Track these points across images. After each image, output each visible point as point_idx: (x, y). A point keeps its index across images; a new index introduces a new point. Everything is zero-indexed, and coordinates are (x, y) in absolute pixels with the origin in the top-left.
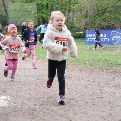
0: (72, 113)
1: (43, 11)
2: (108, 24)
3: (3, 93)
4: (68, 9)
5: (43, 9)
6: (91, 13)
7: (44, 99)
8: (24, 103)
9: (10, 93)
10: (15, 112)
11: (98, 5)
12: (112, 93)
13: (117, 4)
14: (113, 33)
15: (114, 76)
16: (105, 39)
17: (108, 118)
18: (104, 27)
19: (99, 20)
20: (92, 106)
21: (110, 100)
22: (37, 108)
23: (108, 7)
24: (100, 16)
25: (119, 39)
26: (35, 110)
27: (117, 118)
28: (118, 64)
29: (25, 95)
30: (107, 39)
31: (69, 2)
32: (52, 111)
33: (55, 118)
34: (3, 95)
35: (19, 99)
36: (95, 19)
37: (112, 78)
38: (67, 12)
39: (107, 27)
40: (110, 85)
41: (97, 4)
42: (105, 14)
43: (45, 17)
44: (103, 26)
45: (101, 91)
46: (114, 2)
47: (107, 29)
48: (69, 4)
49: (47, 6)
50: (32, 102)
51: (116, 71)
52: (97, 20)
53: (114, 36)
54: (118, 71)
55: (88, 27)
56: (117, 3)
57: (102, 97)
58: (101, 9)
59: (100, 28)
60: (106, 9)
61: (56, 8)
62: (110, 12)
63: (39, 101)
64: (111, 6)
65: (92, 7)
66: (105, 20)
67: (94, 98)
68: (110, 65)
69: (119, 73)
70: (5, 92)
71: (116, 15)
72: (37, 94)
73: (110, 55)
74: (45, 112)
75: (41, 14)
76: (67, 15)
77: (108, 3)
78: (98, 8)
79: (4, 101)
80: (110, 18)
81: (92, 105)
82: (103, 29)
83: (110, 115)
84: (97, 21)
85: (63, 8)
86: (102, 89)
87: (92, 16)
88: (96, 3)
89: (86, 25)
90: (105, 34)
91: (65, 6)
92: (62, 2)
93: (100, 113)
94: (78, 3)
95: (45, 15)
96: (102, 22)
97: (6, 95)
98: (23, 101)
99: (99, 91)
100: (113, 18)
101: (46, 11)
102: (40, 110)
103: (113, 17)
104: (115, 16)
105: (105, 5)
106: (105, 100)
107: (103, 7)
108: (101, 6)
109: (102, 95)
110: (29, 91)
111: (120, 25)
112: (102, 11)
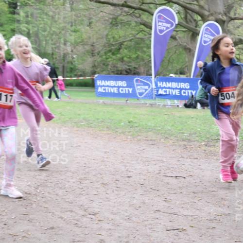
0: (86, 199)
2: (128, 66)
6: (99, 47)
7: (42, 178)
11: (109, 37)
12: (143, 171)
13: (138, 36)
14: (137, 80)
15: (144, 145)
16: (126, 90)
17: (140, 207)
18: (121, 71)
19: (112, 60)
20: (116, 190)
21: (142, 181)
22: (32, 190)
23: (124, 40)
24: (113, 54)
25: (146, 90)
26: (29, 194)
27: (154, 207)
28: (148, 128)
30: (129, 91)
32: (57, 195)
33: (62, 206)
36: (107, 59)
37: (142, 148)
39: (126, 72)
40: (139, 160)
41: (107, 35)
42: (121, 50)
44: (120, 69)
45: (127, 167)
46: (133, 32)
47: (127, 75)
51: (147, 139)
52: (110, 60)
53: (139, 85)
55: (96, 70)
56: (137, 34)
57: (129, 177)
58: (114, 43)
59: (116, 72)
60: (121, 44)
62: (128, 48)
63: (34, 180)
64: (129, 39)
65: (100, 38)
66: (122, 60)
67: (118, 177)
68: (137, 129)
71: (139, 53)
73: (135, 114)
74: (45, 197)
77: (123, 35)
78: (109, 41)
80: (130, 58)
81: (115, 188)
82: (121, 74)
83: (144, 203)
84: (109, 62)
86: (128, 165)
87: (101, 53)
88: (105, 33)
89: (94, 66)
90: (125, 82)
94: (78, 31)
96: (117, 64)
99: (123, 167)
100: (134, 58)
102: (37, 194)
103: (134, 56)
104: (136, 55)
105: (120, 37)
106: (135, 181)
107: (117, 41)
108: (114, 38)
109: (130, 174)
111: (146, 69)
112: (116, 47)
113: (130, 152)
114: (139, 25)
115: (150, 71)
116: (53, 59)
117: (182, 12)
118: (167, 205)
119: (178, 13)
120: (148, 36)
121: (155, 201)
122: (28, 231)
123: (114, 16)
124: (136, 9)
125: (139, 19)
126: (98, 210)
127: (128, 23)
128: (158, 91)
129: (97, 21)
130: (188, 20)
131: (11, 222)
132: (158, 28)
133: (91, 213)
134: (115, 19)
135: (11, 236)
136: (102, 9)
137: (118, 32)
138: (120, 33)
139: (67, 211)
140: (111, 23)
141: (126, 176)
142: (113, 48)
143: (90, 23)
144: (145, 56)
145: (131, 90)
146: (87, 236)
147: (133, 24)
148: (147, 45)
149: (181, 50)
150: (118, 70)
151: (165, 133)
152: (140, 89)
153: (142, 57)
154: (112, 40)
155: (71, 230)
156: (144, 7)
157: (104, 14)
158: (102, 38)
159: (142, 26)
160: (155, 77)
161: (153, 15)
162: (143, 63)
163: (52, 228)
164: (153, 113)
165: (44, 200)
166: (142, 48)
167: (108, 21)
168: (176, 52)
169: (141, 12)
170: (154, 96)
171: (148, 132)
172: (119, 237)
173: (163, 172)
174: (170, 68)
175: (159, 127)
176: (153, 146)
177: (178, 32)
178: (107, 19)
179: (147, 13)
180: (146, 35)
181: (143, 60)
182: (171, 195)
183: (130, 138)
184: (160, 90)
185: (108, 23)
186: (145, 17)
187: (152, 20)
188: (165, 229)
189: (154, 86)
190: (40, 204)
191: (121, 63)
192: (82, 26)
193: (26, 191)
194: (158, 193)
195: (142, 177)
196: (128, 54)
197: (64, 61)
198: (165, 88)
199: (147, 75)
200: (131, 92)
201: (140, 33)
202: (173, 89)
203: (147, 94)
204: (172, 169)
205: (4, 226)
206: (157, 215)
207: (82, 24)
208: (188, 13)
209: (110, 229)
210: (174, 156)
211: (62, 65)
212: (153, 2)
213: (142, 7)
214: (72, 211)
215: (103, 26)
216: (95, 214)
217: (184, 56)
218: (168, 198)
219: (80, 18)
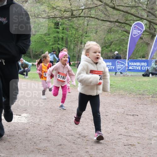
0: (81, 128)
1: (59, 42)
3: (24, 112)
4: (80, 41)
5: (59, 41)
7: (59, 117)
8: (41, 120)
9: (29, 111)
10: (34, 127)
11: (106, 39)
12: (115, 112)
13: (121, 38)
14: (118, 62)
15: (117, 98)
16: (111, 67)
17: (111, 132)
18: (110, 57)
21: (113, 118)
22: (52, 124)
23: (114, 40)
24: (107, 48)
25: (122, 67)
26: (50, 126)
27: (118, 132)
29: (42, 113)
30: (112, 68)
31: (81, 36)
32: (65, 126)
33: (68, 133)
34: (23, 113)
35: (37, 116)
37: (116, 99)
38: (79, 44)
39: (113, 57)
40: (114, 106)
41: (105, 38)
42: (111, 46)
43: (60, 48)
44: (109, 56)
45: (106, 110)
46: (119, 36)
47: (112, 59)
48: (81, 37)
49: (62, 39)
50: (48, 119)
52: (104, 51)
53: (119, 64)
54: (120, 94)
56: (121, 37)
57: (106, 115)
58: (107, 42)
59: (106, 58)
60: (112, 42)
61: (70, 40)
62: (116, 44)
63: (54, 118)
64: (116, 39)
65: (101, 40)
68: (114, 89)
69: (121, 96)
70: (26, 110)
71: (121, 47)
72: (52, 113)
73: (114, 80)
75: (57, 45)
76: (79, 46)
77: (114, 37)
78: (106, 41)
79: (24, 118)
82: (109, 58)
83: (113, 130)
84: (104, 52)
85: (76, 41)
86: (107, 109)
88: (104, 37)
90: (111, 63)
91: (78, 39)
92: (75, 36)
93: (105, 128)
94: (89, 36)
95: (61, 46)
97: (27, 113)
98: (40, 118)
99: (104, 110)
101: (62, 42)
102: (55, 126)
103: (118, 49)
104: (119, 48)
105: (111, 39)
106: (109, 118)
107: (110, 41)
108: (108, 39)
110: (45, 110)
111: (124, 56)
112: (109, 44)
113: (109, 102)
114: (123, 32)
115: (126, 57)
116: (74, 51)
117: (148, 24)
118: (126, 131)
119: (146, 25)
120: (127, 37)
121: (120, 129)
122: (47, 146)
123: (110, 28)
124: (122, 23)
125: (124, 29)
126: (87, 134)
127: (117, 31)
128: (129, 67)
129: (100, 31)
130: (151, 28)
131: (38, 142)
132: (133, 33)
133: (83, 136)
134: (110, 29)
135: (37, 150)
136: (104, 24)
137: (111, 36)
138: (112, 37)
139: (70, 135)
140: (108, 31)
141: (105, 115)
142: (107, 44)
143: (96, 32)
144: (124, 49)
145: (113, 67)
146: (79, 149)
147: (120, 31)
148: (126, 42)
149: (144, 45)
150: (108, 57)
151: (129, 91)
152: (119, 66)
153: (123, 49)
154: (107, 41)
155: (71, 146)
156: (127, 22)
157: (105, 27)
158: (102, 40)
159: (125, 33)
160: (128, 60)
161: (131, 26)
162: (122, 52)
163: (60, 145)
164: (124, 80)
165: (58, 129)
166: (123, 44)
167: (106, 30)
168: (141, 46)
169: (125, 25)
170: (126, 70)
171: (120, 90)
172: (97, 150)
173: (126, 112)
174: (137, 54)
175: (127, 87)
176: (122, 98)
177: (144, 35)
178: (106, 29)
179: (128, 25)
180: (126, 37)
181: (123, 51)
182: (129, 125)
183: (110, 94)
184: (130, 67)
185: (106, 31)
186: (127, 28)
187: (130, 29)
188: (123, 145)
189: (127, 65)
190: (55, 132)
191: (110, 53)
192: (92, 34)
193: (48, 124)
194: (122, 124)
195: (114, 115)
196: (115, 48)
197: (79, 52)
198: (133, 66)
199: (124, 59)
200: (113, 68)
201: (123, 36)
202: (138, 66)
203: (123, 69)
204: (131, 111)
205: (34, 144)
206: (120, 137)
207: (92, 32)
208: (151, 24)
209: (93, 145)
210: (133, 103)
211: (78, 55)
212: (133, 19)
213: (126, 22)
214: (72, 135)
215: (103, 33)
216: (85, 137)
217: (146, 48)
218: (127, 127)
219: (91, 30)
